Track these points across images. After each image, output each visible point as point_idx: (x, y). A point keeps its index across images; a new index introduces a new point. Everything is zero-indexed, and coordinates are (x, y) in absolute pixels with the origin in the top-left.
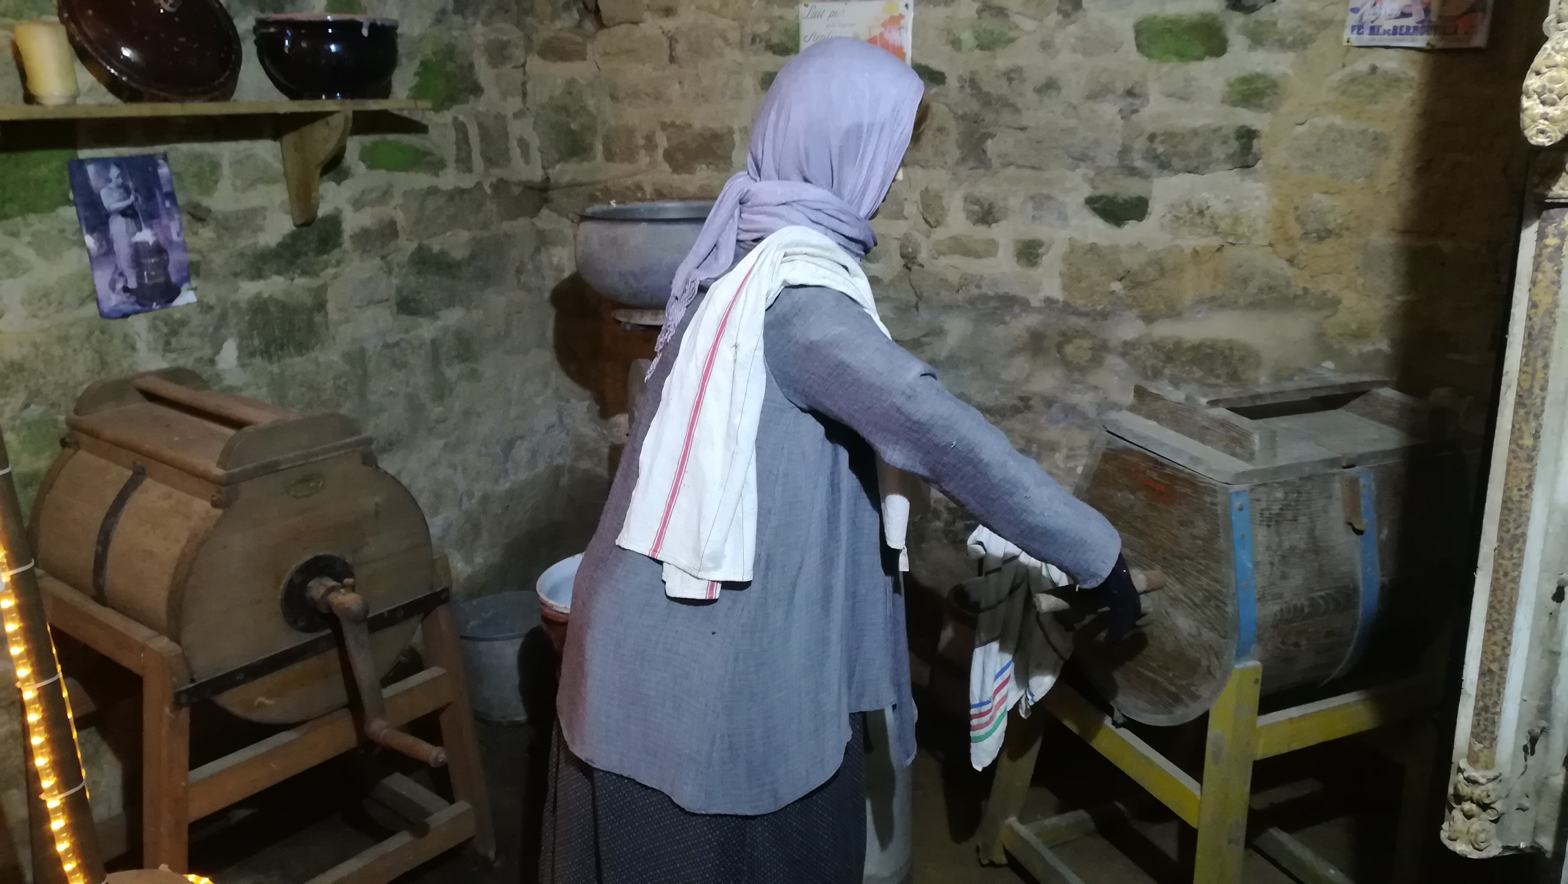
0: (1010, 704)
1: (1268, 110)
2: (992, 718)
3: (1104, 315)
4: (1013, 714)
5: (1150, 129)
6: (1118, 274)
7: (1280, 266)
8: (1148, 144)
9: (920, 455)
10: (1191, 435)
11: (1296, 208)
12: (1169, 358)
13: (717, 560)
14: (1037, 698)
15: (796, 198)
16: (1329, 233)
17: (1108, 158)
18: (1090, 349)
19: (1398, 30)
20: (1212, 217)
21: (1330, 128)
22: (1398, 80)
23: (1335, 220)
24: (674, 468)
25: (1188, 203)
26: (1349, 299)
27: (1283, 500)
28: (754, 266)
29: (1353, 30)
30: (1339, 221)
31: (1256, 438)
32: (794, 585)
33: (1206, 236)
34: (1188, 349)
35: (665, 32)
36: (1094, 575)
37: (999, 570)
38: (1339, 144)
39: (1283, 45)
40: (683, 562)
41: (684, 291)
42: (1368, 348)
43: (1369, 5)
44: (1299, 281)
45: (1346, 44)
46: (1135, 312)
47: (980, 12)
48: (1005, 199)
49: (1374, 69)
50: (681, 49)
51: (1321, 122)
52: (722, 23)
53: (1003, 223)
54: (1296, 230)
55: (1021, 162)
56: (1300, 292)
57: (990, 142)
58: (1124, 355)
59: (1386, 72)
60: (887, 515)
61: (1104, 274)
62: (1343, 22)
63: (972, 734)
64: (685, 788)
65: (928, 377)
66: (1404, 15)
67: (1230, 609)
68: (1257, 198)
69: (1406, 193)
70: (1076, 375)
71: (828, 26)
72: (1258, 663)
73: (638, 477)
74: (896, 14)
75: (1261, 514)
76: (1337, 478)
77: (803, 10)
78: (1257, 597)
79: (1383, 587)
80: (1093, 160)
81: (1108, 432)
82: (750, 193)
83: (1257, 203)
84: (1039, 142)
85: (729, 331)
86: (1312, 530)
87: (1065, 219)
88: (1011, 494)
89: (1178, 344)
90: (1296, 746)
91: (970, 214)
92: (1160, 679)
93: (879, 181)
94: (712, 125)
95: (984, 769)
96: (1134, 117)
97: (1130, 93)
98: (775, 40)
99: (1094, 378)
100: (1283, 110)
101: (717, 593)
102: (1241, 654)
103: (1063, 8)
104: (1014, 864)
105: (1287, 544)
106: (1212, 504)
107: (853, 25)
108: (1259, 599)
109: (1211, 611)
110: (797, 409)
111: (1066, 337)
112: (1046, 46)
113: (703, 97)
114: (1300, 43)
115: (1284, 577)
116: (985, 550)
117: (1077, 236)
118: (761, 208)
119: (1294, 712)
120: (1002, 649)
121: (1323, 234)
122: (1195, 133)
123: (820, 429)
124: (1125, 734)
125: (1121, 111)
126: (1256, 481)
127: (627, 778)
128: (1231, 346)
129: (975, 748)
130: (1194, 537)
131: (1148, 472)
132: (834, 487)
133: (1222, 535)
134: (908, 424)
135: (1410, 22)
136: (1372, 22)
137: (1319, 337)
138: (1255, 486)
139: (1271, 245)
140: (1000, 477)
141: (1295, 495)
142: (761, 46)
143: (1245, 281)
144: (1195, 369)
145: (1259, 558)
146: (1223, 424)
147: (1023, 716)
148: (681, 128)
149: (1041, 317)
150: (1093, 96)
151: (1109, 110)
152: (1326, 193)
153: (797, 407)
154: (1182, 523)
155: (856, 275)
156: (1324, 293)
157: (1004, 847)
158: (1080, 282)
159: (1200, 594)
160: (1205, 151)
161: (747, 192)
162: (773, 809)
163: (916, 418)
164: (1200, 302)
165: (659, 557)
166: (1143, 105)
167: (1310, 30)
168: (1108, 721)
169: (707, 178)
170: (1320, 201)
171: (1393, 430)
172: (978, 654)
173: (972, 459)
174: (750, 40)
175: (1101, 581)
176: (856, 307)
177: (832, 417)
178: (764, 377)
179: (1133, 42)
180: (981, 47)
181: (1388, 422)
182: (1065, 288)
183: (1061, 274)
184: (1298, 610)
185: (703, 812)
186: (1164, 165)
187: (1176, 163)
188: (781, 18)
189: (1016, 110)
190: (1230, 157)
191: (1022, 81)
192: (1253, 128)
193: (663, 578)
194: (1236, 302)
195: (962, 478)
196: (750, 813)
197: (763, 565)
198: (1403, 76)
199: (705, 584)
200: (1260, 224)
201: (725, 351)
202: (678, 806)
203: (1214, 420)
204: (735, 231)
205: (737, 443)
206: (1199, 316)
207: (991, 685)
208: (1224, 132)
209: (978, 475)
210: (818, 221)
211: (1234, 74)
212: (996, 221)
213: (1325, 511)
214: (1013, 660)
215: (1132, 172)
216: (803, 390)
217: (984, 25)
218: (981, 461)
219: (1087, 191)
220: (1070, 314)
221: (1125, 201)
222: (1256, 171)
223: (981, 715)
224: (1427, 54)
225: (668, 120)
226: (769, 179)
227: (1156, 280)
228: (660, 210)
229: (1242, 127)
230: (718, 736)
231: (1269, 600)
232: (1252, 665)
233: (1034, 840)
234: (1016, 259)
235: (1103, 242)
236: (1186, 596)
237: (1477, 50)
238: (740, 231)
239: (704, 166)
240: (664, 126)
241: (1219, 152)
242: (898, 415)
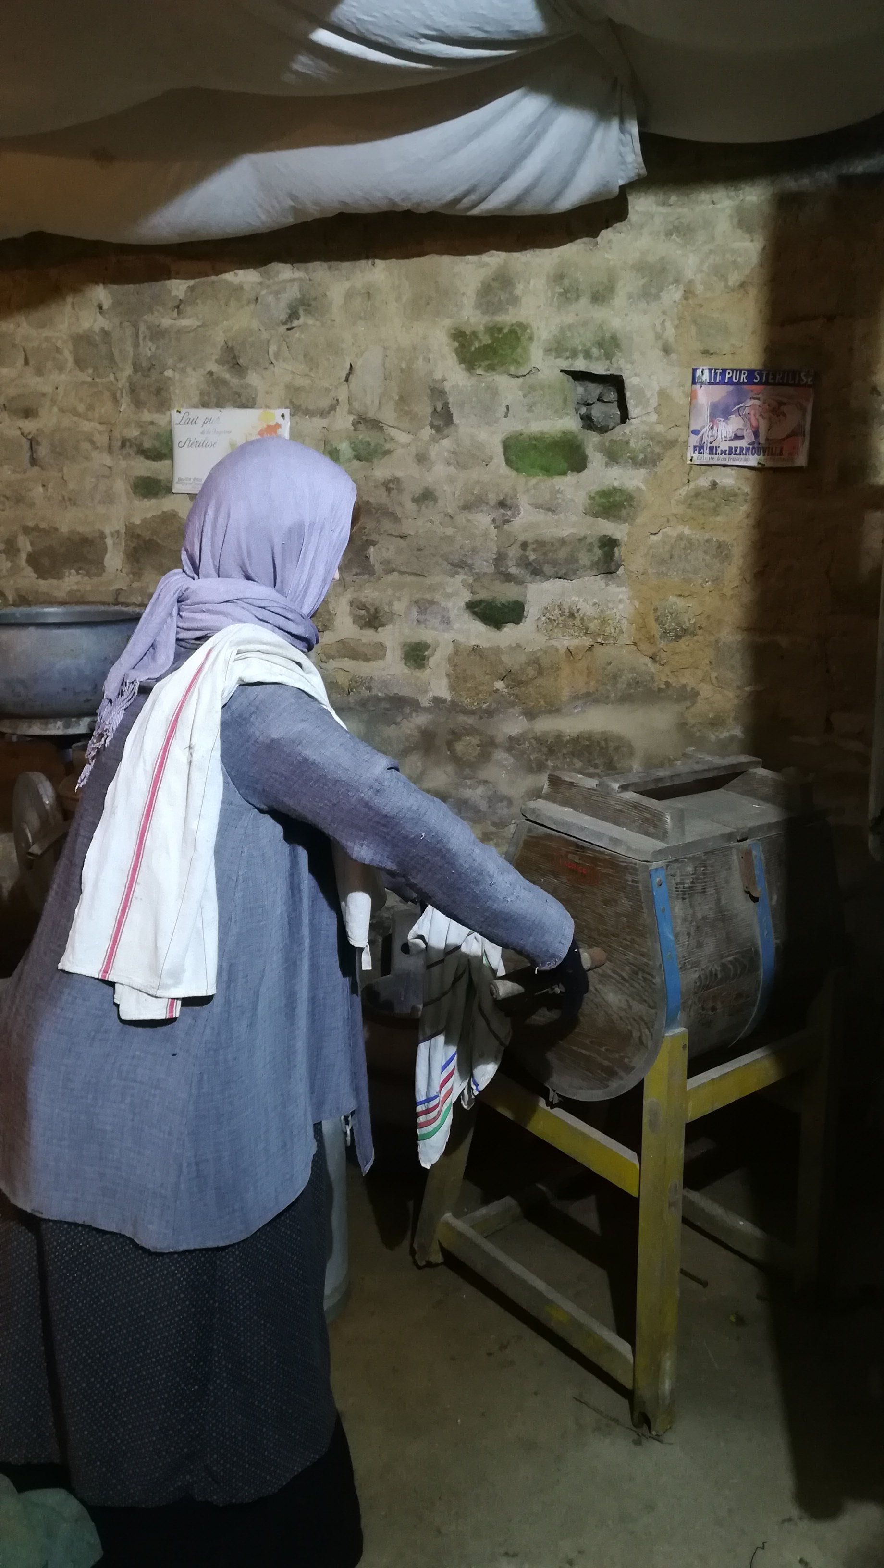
0: (454, 1098)
1: (625, 521)
2: (439, 1113)
3: (490, 713)
4: (457, 1105)
5: (522, 538)
6: (501, 674)
7: (644, 663)
8: (521, 552)
9: (388, 849)
10: (605, 819)
11: (656, 610)
12: (551, 751)
13: (176, 976)
14: (482, 1087)
15: (240, 596)
16: (685, 631)
17: (485, 566)
18: (478, 745)
19: (733, 450)
20: (582, 619)
21: (681, 537)
22: (735, 495)
23: (689, 620)
24: (124, 880)
25: (560, 607)
26: (706, 691)
27: (693, 874)
28: (203, 664)
29: (695, 450)
30: (692, 621)
31: (668, 818)
32: (257, 994)
33: (577, 637)
34: (568, 742)
35: (25, 434)
36: (553, 956)
37: (442, 961)
38: (689, 551)
39: (636, 463)
40: (139, 980)
41: (121, 693)
42: (725, 734)
43: (707, 428)
44: (662, 676)
45: (689, 462)
46: (517, 710)
47: (355, 424)
48: (390, 604)
49: (714, 484)
50: (43, 451)
51: (673, 532)
52: (87, 426)
53: (389, 627)
54: (656, 630)
55: (403, 569)
56: (663, 686)
57: (372, 549)
58: (509, 750)
59: (724, 488)
60: (350, 913)
61: (488, 674)
62: (686, 442)
63: (419, 1132)
64: (150, 1226)
65: (393, 770)
66: (737, 437)
67: (657, 980)
68: (620, 601)
69: (747, 596)
70: (467, 771)
71: (202, 433)
72: (684, 1029)
73: (81, 893)
74: (273, 423)
75: (676, 888)
76: (734, 851)
77: (176, 417)
78: (680, 966)
79: (777, 948)
80: (471, 567)
81: (528, 820)
82: (189, 591)
83: (621, 606)
84: (419, 550)
85: (183, 732)
86: (718, 900)
87: (448, 623)
88: (477, 882)
89: (559, 736)
90: (718, 1106)
91: (357, 619)
92: (594, 1055)
93: (321, 579)
94: (81, 529)
95: (432, 1166)
96: (506, 526)
97: (502, 504)
98: (147, 444)
99: (482, 774)
100: (639, 521)
101: (177, 1013)
102: (671, 1022)
103: (436, 423)
104: (452, 1261)
105: (699, 915)
106: (633, 881)
107: (229, 432)
108: (681, 968)
109: (639, 984)
110: (256, 810)
111: (456, 735)
112: (421, 459)
113: (70, 501)
114: (648, 461)
115: (700, 945)
116: (426, 943)
117: (461, 638)
118: (202, 606)
119: (714, 1073)
120: (447, 1042)
121: (680, 633)
122: (563, 542)
123: (279, 830)
124: (559, 1112)
125: (494, 521)
126: (671, 858)
127: (82, 1225)
128: (606, 737)
129: (422, 1146)
130: (618, 915)
131: (570, 856)
132: (294, 888)
133: (645, 910)
134: (376, 819)
135: (743, 443)
136: (711, 443)
137: (682, 726)
138: (670, 862)
139: (635, 644)
140: (466, 866)
141: (703, 868)
142: (132, 451)
143: (615, 677)
144: (575, 760)
145: (678, 929)
146: (636, 806)
147: (465, 1107)
148: (46, 532)
149: (430, 717)
150: (467, 507)
151: (483, 520)
152: (680, 596)
153: (256, 808)
154: (606, 902)
155: (310, 672)
156: (684, 686)
157: (440, 1244)
158: (466, 681)
159: (627, 968)
160: (572, 559)
161: (187, 589)
162: (245, 1236)
163: (384, 812)
164: (576, 698)
165: (111, 978)
166: (514, 516)
167: (657, 450)
168: (542, 1103)
169: (77, 583)
170: (675, 603)
171: (769, 805)
172: (423, 1049)
173: (440, 850)
174: (119, 443)
175: (559, 962)
176: (314, 704)
177: (294, 816)
178: (220, 779)
179: (502, 458)
180: (358, 458)
181: (765, 799)
182: (452, 688)
183: (448, 675)
184: (713, 975)
185: (171, 1250)
186: (537, 572)
187: (547, 569)
188: (152, 423)
189: (395, 519)
190: (595, 565)
191: (400, 491)
192: (614, 537)
193: (116, 1001)
194: (608, 697)
195: (430, 870)
196: (222, 1244)
197: (225, 977)
198: (738, 491)
199: (164, 1003)
200: (625, 625)
201: (178, 753)
202: (142, 1248)
203: (626, 803)
204: (175, 629)
205: (195, 849)
206: (576, 711)
207: (438, 1077)
208: (589, 540)
209: (446, 866)
210: (264, 619)
211: (594, 488)
212: (383, 625)
213: (727, 882)
214: (458, 1051)
215: (508, 578)
216: (264, 790)
217: (360, 437)
218: (449, 850)
219: (467, 596)
220: (457, 713)
221: (503, 605)
222: (618, 576)
223: (428, 1111)
224: (758, 472)
225: (31, 524)
226: (207, 576)
227: (535, 678)
228: (37, 614)
229: (605, 536)
230: (185, 1165)
231: (689, 969)
232: (678, 1032)
233: (471, 1233)
234: (404, 661)
235: (484, 644)
236: (614, 972)
237: (800, 469)
238: (179, 629)
239: (73, 571)
240: (27, 530)
241: (585, 559)
242: (366, 810)
